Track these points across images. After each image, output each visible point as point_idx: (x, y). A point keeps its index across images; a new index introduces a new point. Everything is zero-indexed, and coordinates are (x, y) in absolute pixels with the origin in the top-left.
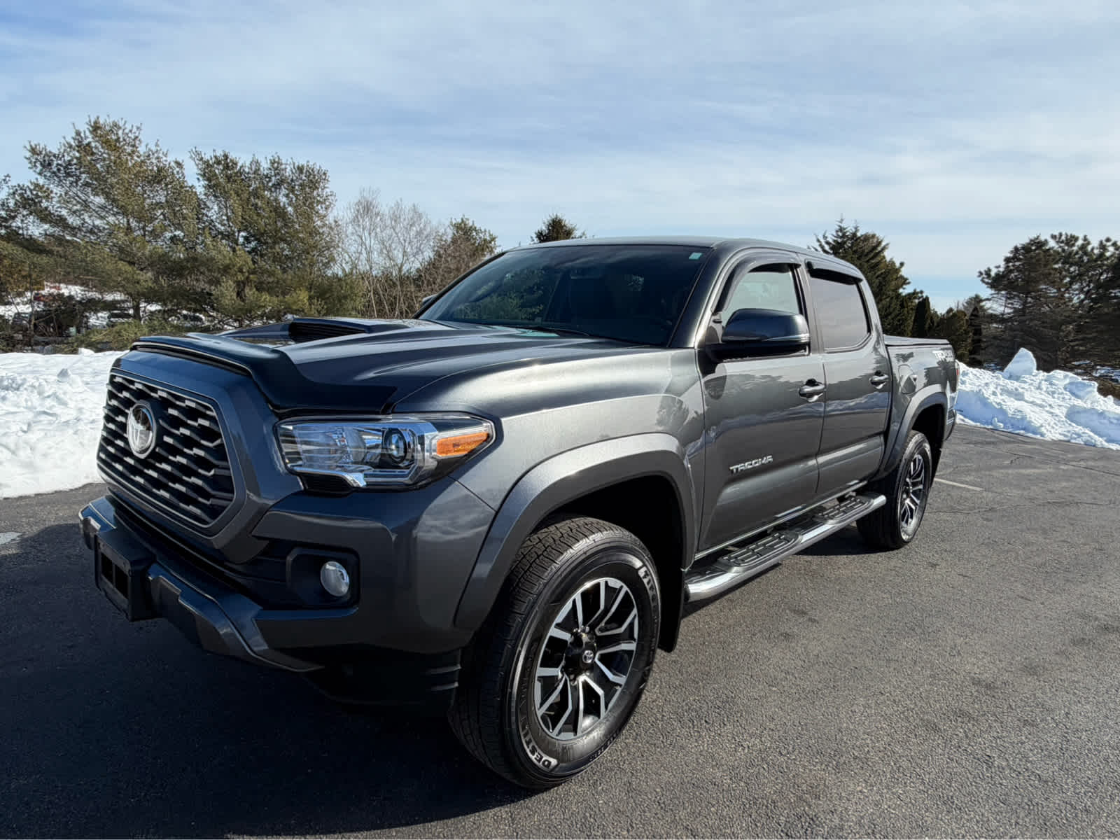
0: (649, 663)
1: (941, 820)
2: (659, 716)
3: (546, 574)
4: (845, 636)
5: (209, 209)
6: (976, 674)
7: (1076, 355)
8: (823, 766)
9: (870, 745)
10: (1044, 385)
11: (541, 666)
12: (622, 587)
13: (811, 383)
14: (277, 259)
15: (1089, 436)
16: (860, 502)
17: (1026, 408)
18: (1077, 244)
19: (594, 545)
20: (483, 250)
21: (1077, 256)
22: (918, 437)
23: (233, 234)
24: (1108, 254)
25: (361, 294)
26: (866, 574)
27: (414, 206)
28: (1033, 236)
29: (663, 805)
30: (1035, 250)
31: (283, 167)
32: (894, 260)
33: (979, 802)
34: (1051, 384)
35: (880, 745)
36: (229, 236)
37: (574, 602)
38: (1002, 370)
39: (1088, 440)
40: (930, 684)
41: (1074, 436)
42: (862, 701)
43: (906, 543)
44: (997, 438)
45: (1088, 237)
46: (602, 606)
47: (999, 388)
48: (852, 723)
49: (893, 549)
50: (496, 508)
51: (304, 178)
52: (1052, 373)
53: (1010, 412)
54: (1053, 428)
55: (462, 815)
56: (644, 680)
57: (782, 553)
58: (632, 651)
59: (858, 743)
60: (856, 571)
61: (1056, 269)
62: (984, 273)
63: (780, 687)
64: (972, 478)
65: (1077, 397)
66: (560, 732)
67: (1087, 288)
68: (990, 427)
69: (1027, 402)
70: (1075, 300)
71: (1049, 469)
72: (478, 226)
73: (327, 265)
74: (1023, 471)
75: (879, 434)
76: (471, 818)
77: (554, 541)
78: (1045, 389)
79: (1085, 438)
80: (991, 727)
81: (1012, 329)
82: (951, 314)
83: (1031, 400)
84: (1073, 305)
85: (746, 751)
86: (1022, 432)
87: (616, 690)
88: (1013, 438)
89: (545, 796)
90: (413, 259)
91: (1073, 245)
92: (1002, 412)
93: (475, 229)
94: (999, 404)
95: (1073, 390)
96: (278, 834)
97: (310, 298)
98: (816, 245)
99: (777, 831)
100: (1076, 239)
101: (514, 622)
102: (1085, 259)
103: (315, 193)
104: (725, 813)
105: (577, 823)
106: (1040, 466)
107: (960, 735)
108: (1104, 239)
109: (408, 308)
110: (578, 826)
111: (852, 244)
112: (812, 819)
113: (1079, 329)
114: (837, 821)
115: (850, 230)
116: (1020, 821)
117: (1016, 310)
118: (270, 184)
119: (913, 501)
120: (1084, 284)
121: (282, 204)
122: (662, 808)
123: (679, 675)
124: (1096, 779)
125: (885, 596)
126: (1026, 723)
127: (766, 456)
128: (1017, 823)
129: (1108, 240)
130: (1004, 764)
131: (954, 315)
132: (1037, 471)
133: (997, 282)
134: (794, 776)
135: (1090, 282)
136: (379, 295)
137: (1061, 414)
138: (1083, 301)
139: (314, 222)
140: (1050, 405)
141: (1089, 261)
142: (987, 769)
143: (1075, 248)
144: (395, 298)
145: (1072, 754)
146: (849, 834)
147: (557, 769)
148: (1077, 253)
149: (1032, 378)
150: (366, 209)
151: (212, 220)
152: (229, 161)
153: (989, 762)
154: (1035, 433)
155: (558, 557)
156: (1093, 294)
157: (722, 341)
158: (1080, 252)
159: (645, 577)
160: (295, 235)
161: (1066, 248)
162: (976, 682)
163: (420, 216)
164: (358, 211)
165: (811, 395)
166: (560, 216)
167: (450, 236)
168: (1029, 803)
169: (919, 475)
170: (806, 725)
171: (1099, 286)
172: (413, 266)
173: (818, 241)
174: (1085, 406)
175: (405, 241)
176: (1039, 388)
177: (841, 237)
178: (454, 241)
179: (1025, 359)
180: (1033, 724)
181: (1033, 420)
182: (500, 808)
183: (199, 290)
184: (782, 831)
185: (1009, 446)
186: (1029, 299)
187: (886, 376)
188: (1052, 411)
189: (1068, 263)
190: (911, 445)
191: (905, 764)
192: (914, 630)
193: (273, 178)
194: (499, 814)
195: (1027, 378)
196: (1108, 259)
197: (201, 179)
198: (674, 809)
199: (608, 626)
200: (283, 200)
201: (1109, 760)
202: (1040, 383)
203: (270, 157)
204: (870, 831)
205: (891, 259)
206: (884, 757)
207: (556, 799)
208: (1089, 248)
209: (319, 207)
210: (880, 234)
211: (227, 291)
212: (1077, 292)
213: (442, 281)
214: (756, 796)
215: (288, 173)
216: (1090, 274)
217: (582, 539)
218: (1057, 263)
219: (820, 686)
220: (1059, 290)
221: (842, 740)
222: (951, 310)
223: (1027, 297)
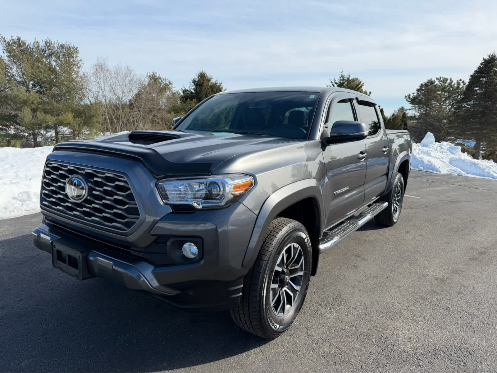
0: (309, 280)
1: (435, 333)
2: (311, 305)
3: (274, 242)
4: (379, 265)
5: (12, 69)
6: (435, 276)
7: (449, 134)
8: (385, 318)
9: (401, 307)
10: (439, 149)
11: (272, 284)
12: (298, 247)
13: (362, 153)
14: (53, 96)
15: (459, 171)
16: (378, 206)
17: (433, 160)
18: (447, 82)
19: (290, 229)
20: (165, 89)
21: (447, 88)
22: (399, 175)
23: (26, 82)
24: (461, 87)
25: (101, 114)
26: (381, 238)
27: (127, 66)
28: (429, 79)
29: (324, 340)
30: (430, 85)
31: (53, 45)
32: (367, 91)
33: (448, 324)
34: (442, 148)
35: (405, 307)
36: (24, 83)
37: (283, 254)
38: (420, 142)
39: (459, 173)
40: (418, 281)
41: (453, 171)
42: (393, 291)
43: (395, 223)
44: (421, 174)
45: (452, 79)
46: (292, 256)
47: (420, 151)
48: (392, 300)
49: (389, 226)
50: (257, 215)
51: (64, 51)
52: (441, 143)
53: (426, 162)
54: (444, 168)
55: (240, 354)
56: (307, 289)
57: (353, 229)
58: (302, 276)
59: (396, 307)
60: (377, 237)
61: (439, 94)
62: (407, 96)
63: (358, 288)
64: (415, 193)
65: (453, 154)
66: (278, 313)
67: (452, 103)
68: (417, 169)
69: (432, 156)
70: (448, 109)
71: (445, 187)
72: (161, 76)
73: (81, 99)
74: (436, 189)
75: (385, 174)
76: (244, 354)
77: (273, 228)
78: (439, 150)
79: (458, 172)
80: (446, 296)
81: (421, 123)
82: (394, 116)
83: (434, 156)
84: (446, 111)
85: (352, 315)
86: (431, 171)
87: (297, 294)
88: (428, 174)
89: (273, 342)
90: (128, 95)
91: (446, 83)
92: (422, 162)
93: (160, 78)
94: (421, 158)
95: (451, 150)
96: (161, 370)
97: (74, 117)
98: (331, 84)
99: (373, 344)
100: (447, 80)
101: (263, 265)
102: (451, 89)
103: (72, 59)
104: (350, 340)
105: (290, 351)
106: (442, 186)
107: (435, 300)
108: (459, 79)
109: (127, 121)
110: (291, 352)
111: (347, 83)
112: (386, 338)
113: (450, 122)
114: (395, 338)
115: (346, 77)
116: (465, 330)
117: (422, 114)
118: (46, 55)
119: (397, 204)
120: (451, 101)
121: (53, 66)
122: (324, 341)
123: (314, 287)
124: (489, 311)
125: (391, 247)
126: (459, 293)
127: (346, 187)
128: (463, 331)
129: (460, 80)
130: (454, 309)
131: (395, 117)
132: (442, 188)
133: (414, 101)
134: (374, 323)
135: (453, 100)
136: (110, 114)
137: (446, 162)
138: (450, 109)
139: (72, 75)
140: (442, 158)
141: (453, 90)
142: (448, 312)
143: (447, 84)
144: (119, 116)
145: (478, 303)
146: (401, 342)
147: (279, 329)
148: (447, 87)
149: (433, 145)
150: (100, 68)
151: (13, 75)
152: (21, 42)
153: (448, 309)
154: (437, 171)
155: (277, 235)
156: (455, 106)
157: (330, 136)
158: (449, 86)
159: (307, 242)
160: (62, 83)
161: (443, 84)
162: (437, 279)
163: (131, 73)
164: (97, 69)
165: (362, 158)
166: (204, 71)
167: (147, 82)
168: (466, 323)
169: (399, 193)
170: (373, 302)
171: (458, 102)
172: (127, 98)
173: (332, 82)
174: (456, 157)
175: (123, 85)
176: (436, 150)
177: (343, 80)
178: (149, 85)
179: (430, 137)
180: (462, 293)
181: (436, 165)
182: (256, 349)
183: (8, 114)
184: (375, 344)
185: (428, 177)
186: (428, 109)
187: (388, 148)
188: (443, 160)
189: (444, 91)
190: (396, 179)
191: (416, 313)
192: (407, 260)
193: (47, 52)
194: (256, 351)
195: (431, 146)
196: (460, 89)
197: (5, 52)
198: (329, 341)
199: (293, 265)
200: (54, 63)
201: (493, 304)
202: (437, 148)
203: (44, 40)
204: (409, 340)
205: (366, 90)
206: (407, 312)
207: (278, 342)
208: (453, 84)
209: (75, 67)
210: (360, 78)
211: (26, 115)
212: (448, 105)
213: (144, 106)
214: (361, 332)
215: (56, 49)
216: (453, 96)
217: (285, 226)
218: (439, 91)
219: (374, 286)
220: (440, 104)
221: (389, 307)
222: (393, 115)
223: (427, 108)
